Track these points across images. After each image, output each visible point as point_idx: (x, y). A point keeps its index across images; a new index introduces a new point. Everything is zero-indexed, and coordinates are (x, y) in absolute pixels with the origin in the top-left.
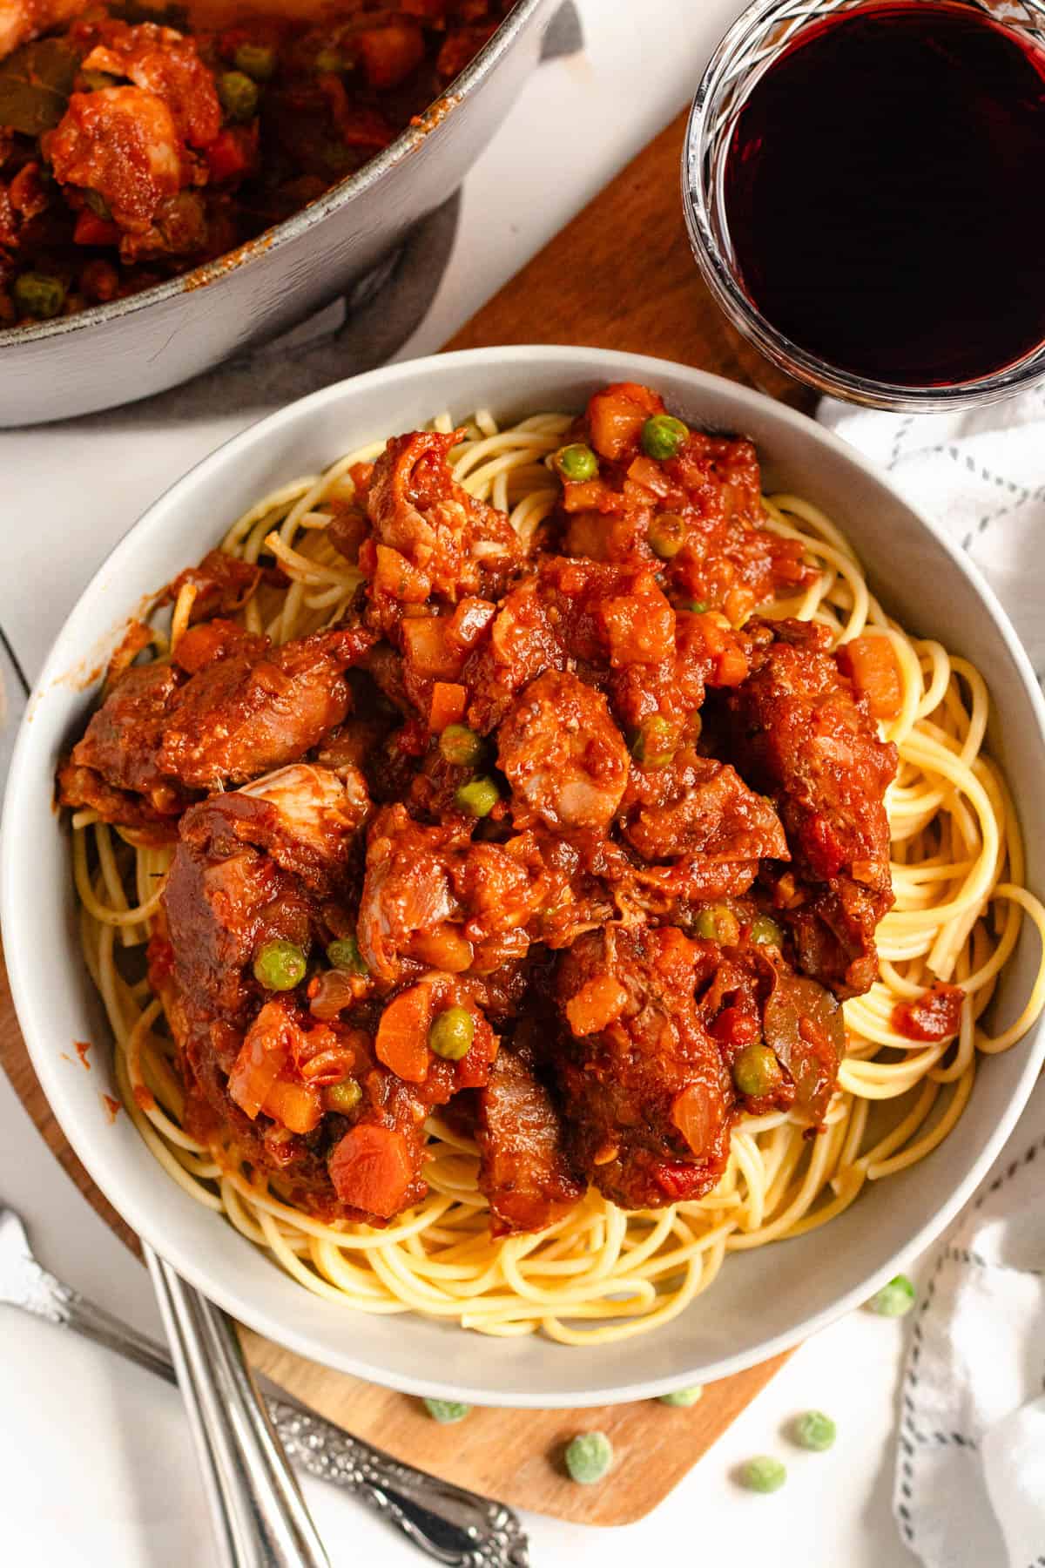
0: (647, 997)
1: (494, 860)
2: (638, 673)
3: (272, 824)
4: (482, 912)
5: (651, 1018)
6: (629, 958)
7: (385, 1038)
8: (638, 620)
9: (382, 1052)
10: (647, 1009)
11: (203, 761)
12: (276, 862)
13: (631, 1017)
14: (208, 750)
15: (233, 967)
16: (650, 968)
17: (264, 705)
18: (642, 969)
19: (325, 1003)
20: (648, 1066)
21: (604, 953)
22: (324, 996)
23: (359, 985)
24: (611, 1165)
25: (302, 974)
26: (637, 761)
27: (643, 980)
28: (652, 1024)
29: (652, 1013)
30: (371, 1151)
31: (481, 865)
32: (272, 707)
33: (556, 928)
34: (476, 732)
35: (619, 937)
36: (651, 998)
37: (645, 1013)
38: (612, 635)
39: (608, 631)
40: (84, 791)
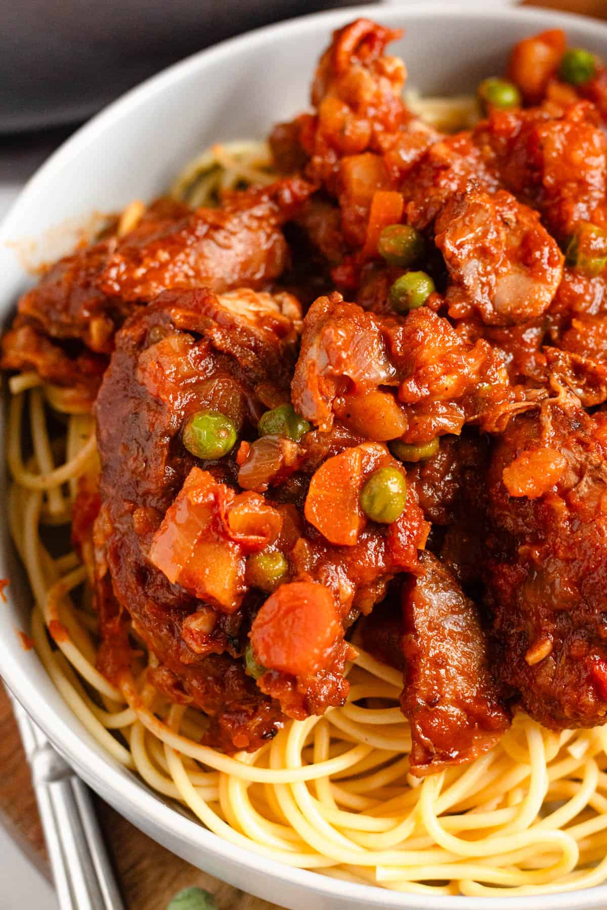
0: (586, 467)
1: (431, 322)
2: (570, 189)
3: (209, 309)
4: (419, 368)
5: (589, 487)
6: (566, 432)
7: (314, 499)
8: (573, 139)
9: (312, 511)
10: (585, 479)
11: (144, 280)
12: (212, 341)
13: (569, 490)
14: (150, 270)
15: (163, 435)
16: (588, 440)
17: (207, 236)
18: (580, 442)
19: (255, 468)
20: (587, 532)
21: (541, 429)
22: (254, 460)
23: (290, 449)
24: (543, 663)
25: (232, 441)
26: (570, 266)
27: (581, 453)
28: (591, 493)
29: (591, 483)
30: (297, 603)
31: (419, 327)
32: (213, 239)
33: (491, 402)
34: (414, 225)
35: (555, 413)
36: (589, 467)
37: (583, 483)
38: (545, 152)
39: (542, 148)
40: (25, 349)
